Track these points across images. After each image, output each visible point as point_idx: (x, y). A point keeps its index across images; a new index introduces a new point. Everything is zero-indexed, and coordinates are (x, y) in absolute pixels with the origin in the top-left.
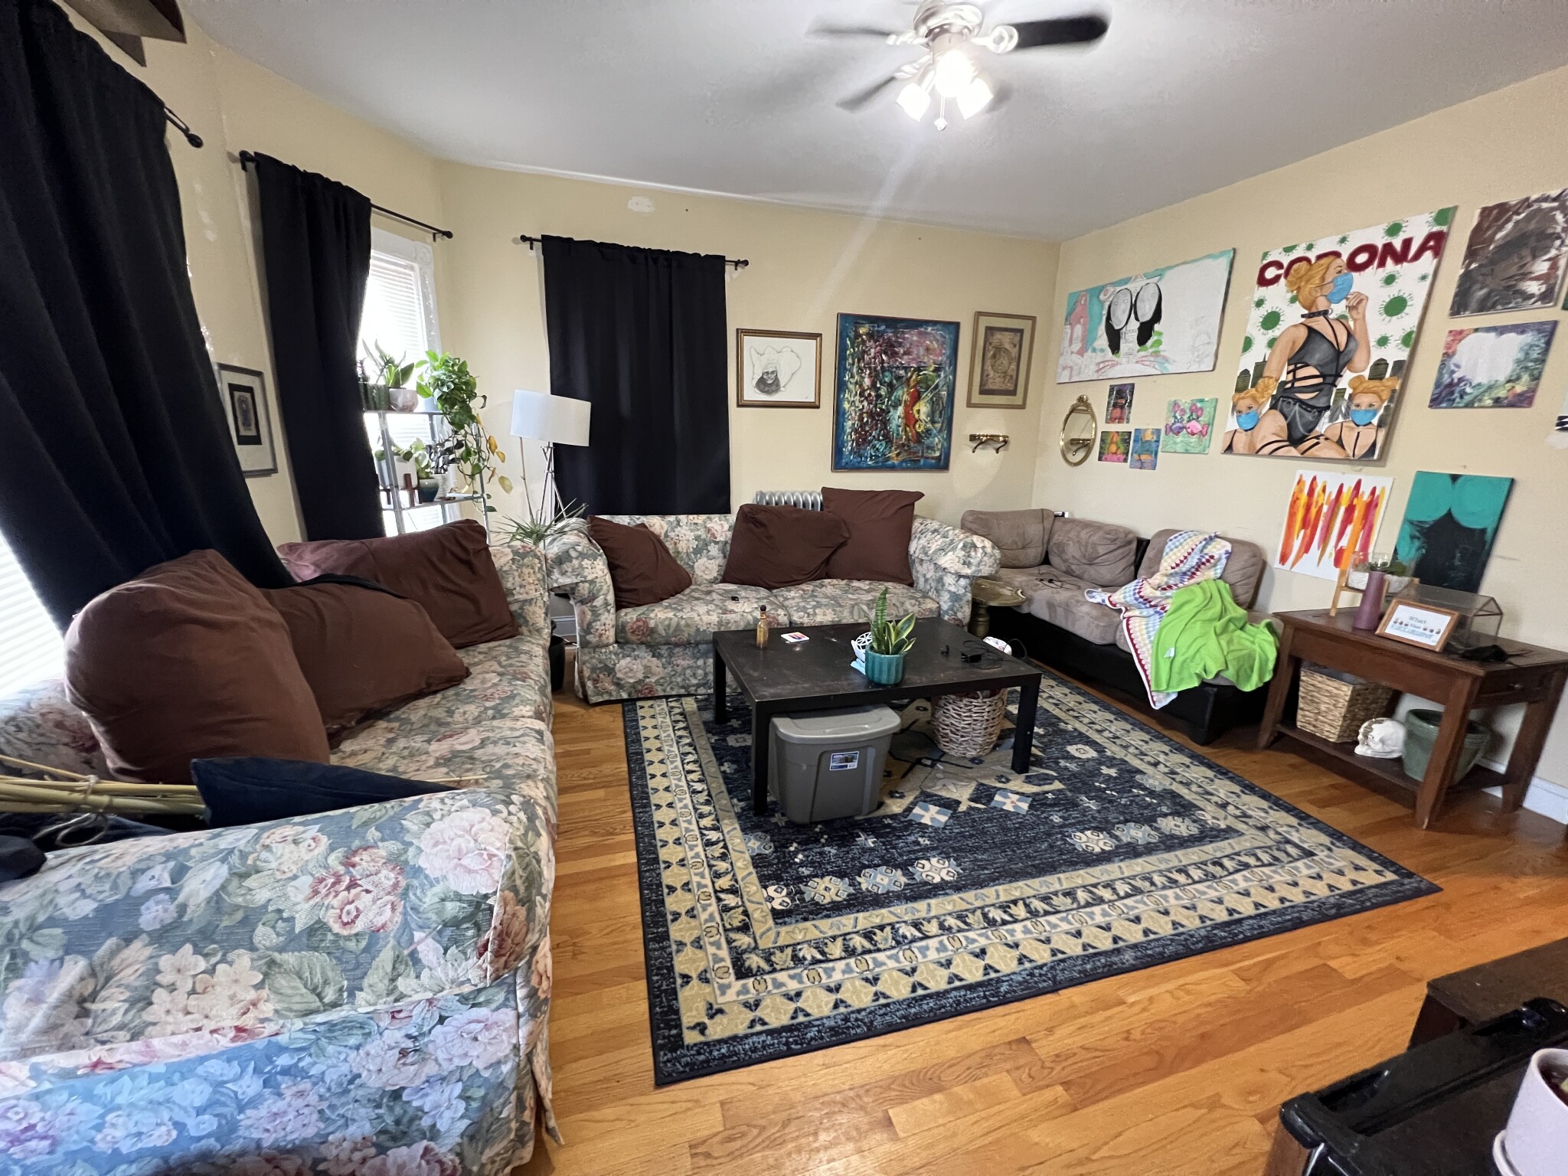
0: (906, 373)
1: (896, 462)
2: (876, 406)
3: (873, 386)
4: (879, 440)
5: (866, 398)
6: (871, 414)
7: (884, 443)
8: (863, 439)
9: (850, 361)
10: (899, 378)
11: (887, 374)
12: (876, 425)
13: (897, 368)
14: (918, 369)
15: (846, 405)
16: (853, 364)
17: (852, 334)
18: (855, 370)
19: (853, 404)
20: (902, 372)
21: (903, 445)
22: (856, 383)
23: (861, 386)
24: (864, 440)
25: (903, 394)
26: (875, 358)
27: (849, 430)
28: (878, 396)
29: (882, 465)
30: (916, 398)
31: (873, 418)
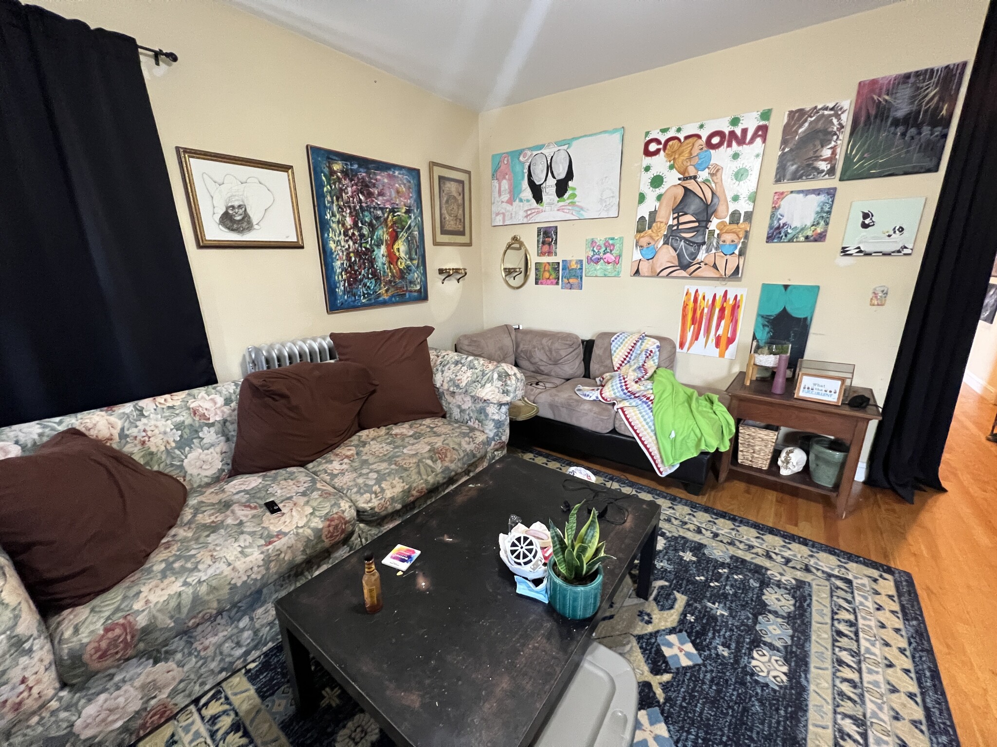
0: (383, 214)
1: (386, 298)
2: (361, 246)
3: (355, 224)
4: (368, 278)
5: (351, 238)
6: (357, 253)
7: (373, 281)
8: (353, 280)
9: (329, 198)
10: (377, 218)
11: (366, 213)
12: (364, 263)
13: (375, 208)
14: (393, 211)
15: (332, 245)
16: (333, 202)
17: (326, 170)
18: (335, 209)
19: (338, 243)
20: (379, 213)
21: (390, 281)
22: (339, 222)
23: (343, 225)
24: (355, 279)
25: (382, 233)
26: (352, 197)
27: (339, 271)
28: (362, 236)
29: (375, 302)
30: (395, 238)
31: (360, 258)
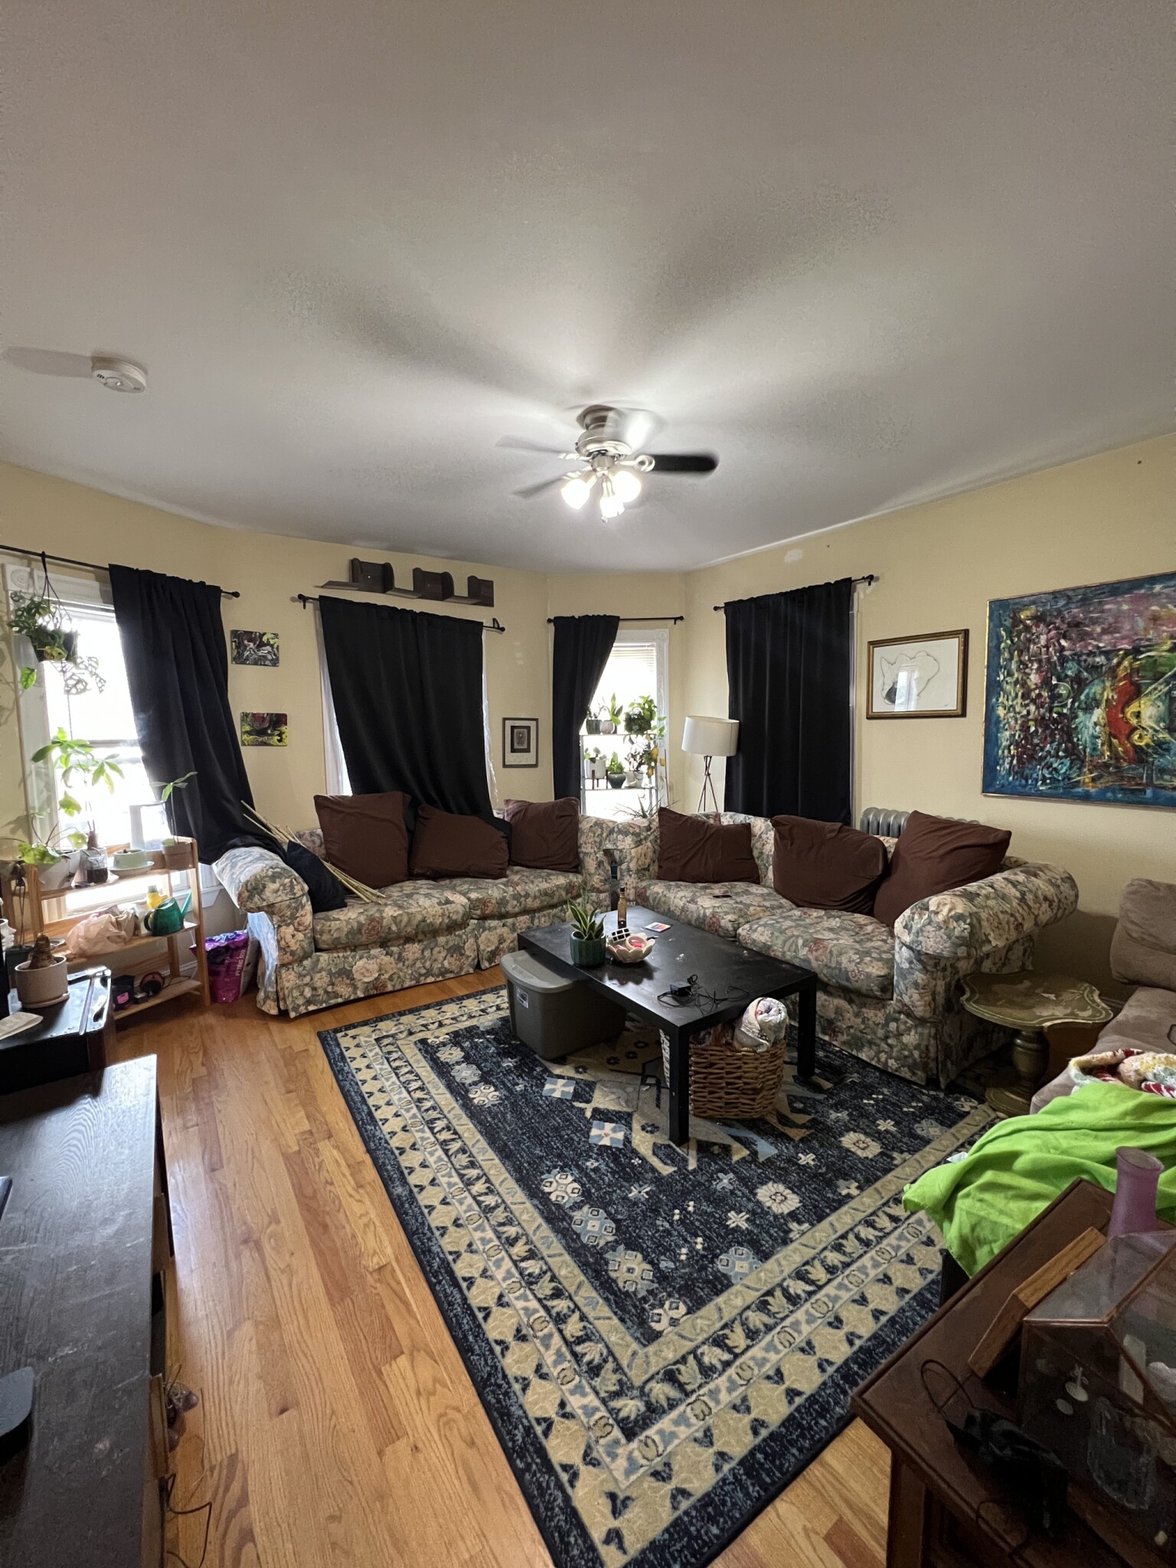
0: (1109, 660)
1: (1092, 790)
2: (1051, 711)
3: (1045, 683)
4: (1057, 757)
5: (1033, 701)
6: (1041, 721)
7: (1067, 762)
8: (1028, 754)
9: (1006, 655)
10: (1095, 668)
11: (1070, 664)
12: (1053, 736)
13: (1091, 654)
14: (1136, 651)
15: (1001, 712)
16: (1011, 658)
17: (1008, 623)
18: (1014, 666)
19: (1012, 710)
20: (1100, 659)
21: (1106, 765)
22: (1016, 682)
23: (1024, 684)
24: (1031, 757)
25: (1103, 690)
26: (1047, 647)
27: (1005, 744)
28: (1055, 697)
29: (1065, 791)
30: (1134, 692)
31: (1047, 727)
